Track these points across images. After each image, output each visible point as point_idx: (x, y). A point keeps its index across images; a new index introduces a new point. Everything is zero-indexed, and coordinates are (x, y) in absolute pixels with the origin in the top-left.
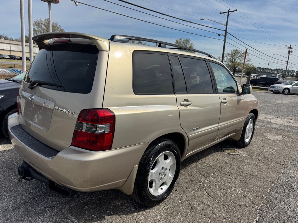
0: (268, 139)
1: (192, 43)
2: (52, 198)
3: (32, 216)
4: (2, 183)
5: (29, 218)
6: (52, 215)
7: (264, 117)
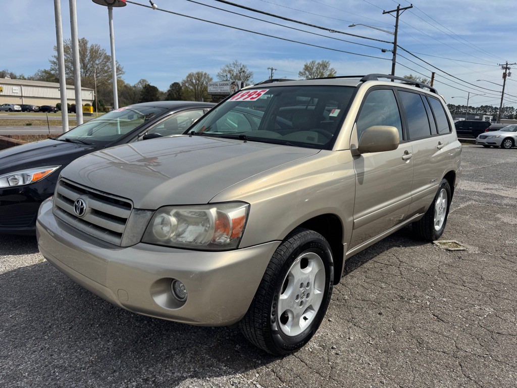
0: (505, 224)
1: (332, 69)
2: (174, 333)
3: (153, 365)
4: (83, 313)
5: (148, 368)
6: (185, 362)
7: (483, 187)
